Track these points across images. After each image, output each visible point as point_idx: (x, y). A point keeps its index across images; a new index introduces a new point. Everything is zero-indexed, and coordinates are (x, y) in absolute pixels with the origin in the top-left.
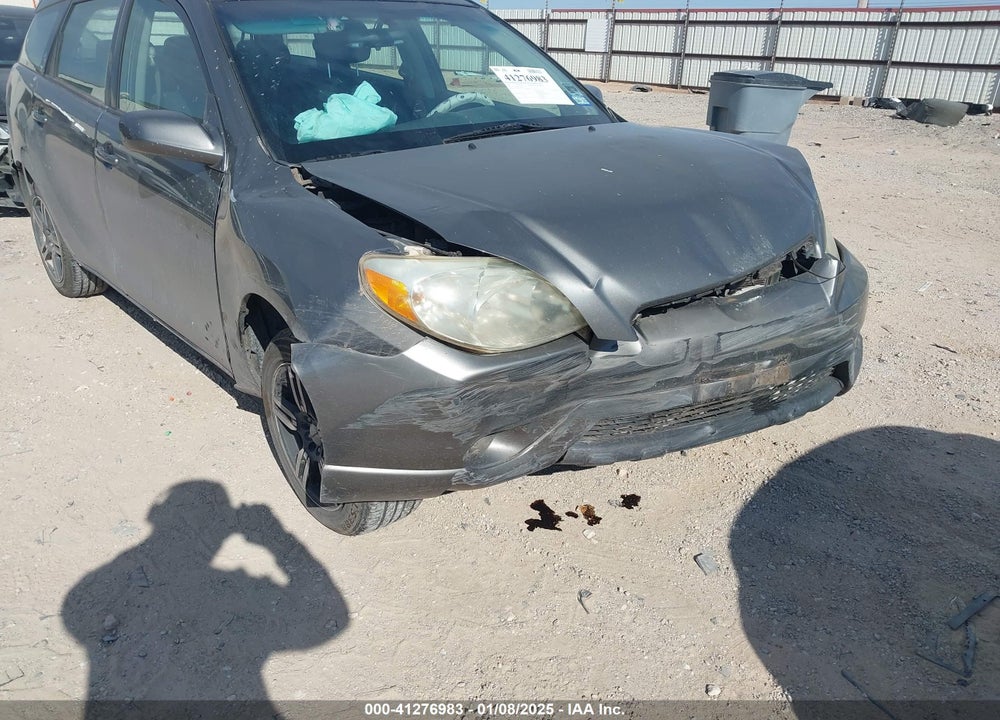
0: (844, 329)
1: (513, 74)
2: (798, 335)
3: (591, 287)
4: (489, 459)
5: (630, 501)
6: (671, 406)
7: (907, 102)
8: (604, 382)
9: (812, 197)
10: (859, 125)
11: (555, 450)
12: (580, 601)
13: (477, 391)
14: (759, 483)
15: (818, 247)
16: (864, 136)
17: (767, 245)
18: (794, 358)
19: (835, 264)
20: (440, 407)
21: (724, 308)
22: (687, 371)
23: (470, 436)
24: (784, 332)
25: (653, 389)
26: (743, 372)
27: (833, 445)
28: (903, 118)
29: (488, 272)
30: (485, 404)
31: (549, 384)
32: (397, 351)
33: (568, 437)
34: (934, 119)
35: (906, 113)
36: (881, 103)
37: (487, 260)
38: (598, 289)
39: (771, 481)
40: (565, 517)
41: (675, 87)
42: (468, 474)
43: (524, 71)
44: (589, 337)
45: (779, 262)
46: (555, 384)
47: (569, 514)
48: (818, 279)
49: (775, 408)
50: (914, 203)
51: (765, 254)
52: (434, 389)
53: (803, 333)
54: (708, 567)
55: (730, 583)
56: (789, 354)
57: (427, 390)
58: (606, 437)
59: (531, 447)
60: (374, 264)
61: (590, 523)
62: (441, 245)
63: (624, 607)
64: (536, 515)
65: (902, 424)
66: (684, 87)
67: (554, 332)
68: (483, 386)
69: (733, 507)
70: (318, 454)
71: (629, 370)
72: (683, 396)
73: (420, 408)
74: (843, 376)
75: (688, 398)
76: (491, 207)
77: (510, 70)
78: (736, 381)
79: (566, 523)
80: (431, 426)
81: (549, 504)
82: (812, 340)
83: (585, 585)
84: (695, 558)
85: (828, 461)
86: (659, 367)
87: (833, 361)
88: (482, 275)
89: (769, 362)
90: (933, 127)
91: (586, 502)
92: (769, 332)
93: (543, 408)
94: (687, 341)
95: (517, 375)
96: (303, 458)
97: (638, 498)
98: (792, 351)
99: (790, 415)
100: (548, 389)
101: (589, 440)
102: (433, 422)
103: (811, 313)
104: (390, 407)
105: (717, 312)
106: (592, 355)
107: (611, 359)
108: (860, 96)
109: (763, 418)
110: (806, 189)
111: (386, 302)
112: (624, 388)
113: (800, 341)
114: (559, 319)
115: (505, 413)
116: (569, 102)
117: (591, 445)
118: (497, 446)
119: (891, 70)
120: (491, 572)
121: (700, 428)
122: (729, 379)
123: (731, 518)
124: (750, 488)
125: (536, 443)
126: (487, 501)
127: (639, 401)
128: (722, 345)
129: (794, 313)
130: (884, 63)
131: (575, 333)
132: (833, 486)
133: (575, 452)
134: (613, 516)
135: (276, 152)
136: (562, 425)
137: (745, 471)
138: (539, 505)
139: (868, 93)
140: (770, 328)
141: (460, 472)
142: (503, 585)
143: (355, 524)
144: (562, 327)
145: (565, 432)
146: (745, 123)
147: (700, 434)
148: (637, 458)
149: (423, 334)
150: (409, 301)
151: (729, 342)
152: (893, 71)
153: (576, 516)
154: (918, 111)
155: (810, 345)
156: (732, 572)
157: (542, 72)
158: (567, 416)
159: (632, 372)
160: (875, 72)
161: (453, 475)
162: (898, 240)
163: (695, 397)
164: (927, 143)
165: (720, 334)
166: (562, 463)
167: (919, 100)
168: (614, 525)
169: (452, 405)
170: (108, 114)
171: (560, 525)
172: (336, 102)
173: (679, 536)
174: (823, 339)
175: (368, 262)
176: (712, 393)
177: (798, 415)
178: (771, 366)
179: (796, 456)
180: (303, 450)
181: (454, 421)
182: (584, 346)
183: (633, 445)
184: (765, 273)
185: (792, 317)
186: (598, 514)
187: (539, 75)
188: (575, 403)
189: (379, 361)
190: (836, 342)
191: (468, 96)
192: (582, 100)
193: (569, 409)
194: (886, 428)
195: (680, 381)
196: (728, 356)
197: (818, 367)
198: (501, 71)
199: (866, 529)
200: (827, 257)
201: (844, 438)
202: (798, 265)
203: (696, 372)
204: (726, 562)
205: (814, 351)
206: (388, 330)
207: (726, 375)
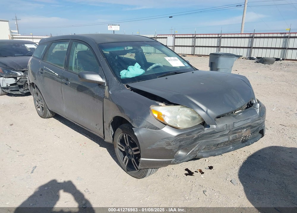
0: (262, 121)
1: (170, 59)
2: (252, 123)
3: (205, 112)
4: (179, 156)
5: (211, 168)
6: (223, 142)
7: (258, 58)
8: (207, 136)
9: (251, 87)
10: (246, 65)
11: (195, 154)
12: (204, 193)
13: (179, 138)
14: (243, 162)
15: (254, 101)
16: (248, 68)
17: (243, 100)
18: (251, 128)
19: (258, 104)
20: (171, 143)
21: (234, 116)
22: (227, 132)
23: (176, 150)
24: (248, 122)
25: (219, 137)
26: (240, 132)
27: (260, 151)
28: (258, 62)
29: (181, 109)
30: (180, 142)
31: (194, 137)
32: (159, 129)
33: (198, 150)
34: (266, 63)
35: (258, 61)
36: (251, 58)
37: (180, 106)
38: (207, 112)
39: (246, 161)
40: (195, 173)
41: (193, 55)
42: (175, 160)
43: (172, 58)
44: (204, 124)
45: (246, 105)
46: (196, 136)
47: (195, 172)
48: (255, 108)
49: (247, 142)
50: (266, 86)
51: (243, 103)
52: (169, 138)
53: (253, 122)
54: (235, 183)
55: (241, 187)
56: (250, 128)
57: (167, 138)
58: (207, 150)
59: (189, 153)
60: (154, 108)
61: (202, 174)
62: (168, 103)
63: (216, 194)
64: (187, 172)
65: (276, 145)
66: (195, 55)
67: (196, 123)
68: (180, 137)
69: (237, 168)
70: (131, 157)
71: (213, 132)
72: (226, 139)
73: (166, 143)
74: (262, 133)
75: (227, 139)
76: (178, 94)
77: (169, 58)
78: (238, 135)
79: (195, 174)
80: (168, 148)
81: (190, 169)
82: (255, 124)
83: (204, 189)
84: (231, 181)
85: (259, 156)
86: (220, 132)
87: (260, 129)
88: (179, 110)
89: (245, 130)
90: (267, 65)
91: (199, 168)
92: (245, 122)
93: (193, 143)
94: (226, 125)
95: (189, 134)
96: (126, 158)
97: (213, 167)
98: (251, 127)
99: (250, 143)
100: (194, 138)
101: (202, 151)
102: (168, 146)
103: (254, 117)
104: (158, 143)
105: (232, 117)
106: (204, 129)
107: (208, 130)
108: (245, 57)
109: (244, 144)
110: (249, 86)
111: (157, 117)
112: (212, 137)
113: (252, 124)
114: (197, 120)
115: (184, 144)
116: (184, 66)
117: (203, 152)
118: (180, 153)
119: (253, 49)
120: (179, 187)
121: (229, 147)
122: (237, 134)
123: (238, 171)
124: (241, 163)
125: (190, 152)
126: (173, 169)
127: (216, 140)
128: (235, 125)
129: (250, 117)
130: (251, 48)
131: (200, 124)
132: (262, 162)
133: (199, 154)
134: (207, 172)
135: (119, 81)
136: (197, 147)
137: (238, 159)
138: (187, 170)
139: (247, 56)
140: (245, 121)
141: (173, 160)
142: (183, 190)
143: (143, 175)
144: (198, 122)
145: (198, 149)
146: (220, 66)
147: (229, 149)
148: (215, 155)
149: (166, 124)
150: (163, 116)
151: (236, 125)
152: (253, 50)
153: (197, 172)
154: (262, 60)
155: (255, 125)
156: (241, 184)
157: (176, 58)
158: (198, 145)
159: (214, 133)
160: (248, 50)
161: (171, 161)
162: (264, 96)
163: (229, 140)
164: (266, 69)
165: (234, 123)
166: (196, 157)
167: (261, 58)
168: (208, 174)
169: (173, 142)
170: (66, 71)
171: (194, 174)
172: (130, 68)
173: (225, 176)
174: (258, 123)
175: (152, 108)
176: (233, 138)
177: (252, 143)
178: (246, 131)
179: (251, 154)
180: (126, 156)
181: (173, 146)
182: (203, 127)
183: (214, 152)
184: (243, 107)
185: (250, 118)
186: (203, 172)
187: (176, 59)
188: (200, 141)
189: (156, 131)
190: (261, 124)
191: (157, 64)
192: (187, 65)
193: (199, 143)
194: (272, 146)
195: (225, 135)
196: (236, 128)
197: (257, 130)
198: (167, 58)
199: (273, 172)
200: (256, 103)
201: (262, 149)
202: (250, 105)
203: (229, 132)
204: (239, 182)
205: (255, 127)
206: (157, 124)
207: (236, 133)
